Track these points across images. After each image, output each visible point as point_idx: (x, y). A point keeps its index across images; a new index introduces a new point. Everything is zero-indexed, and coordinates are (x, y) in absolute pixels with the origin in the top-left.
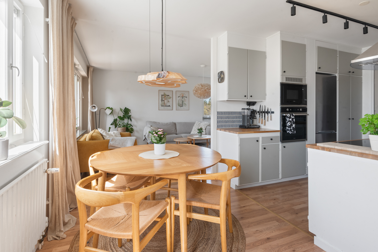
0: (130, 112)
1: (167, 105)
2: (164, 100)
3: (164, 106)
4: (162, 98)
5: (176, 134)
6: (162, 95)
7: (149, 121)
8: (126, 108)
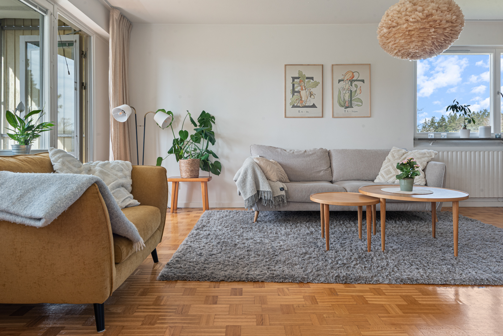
0: (214, 123)
1: (307, 105)
2: (299, 92)
3: (299, 107)
4: (293, 85)
5: (331, 182)
6: (294, 78)
7: (258, 145)
8: (204, 112)
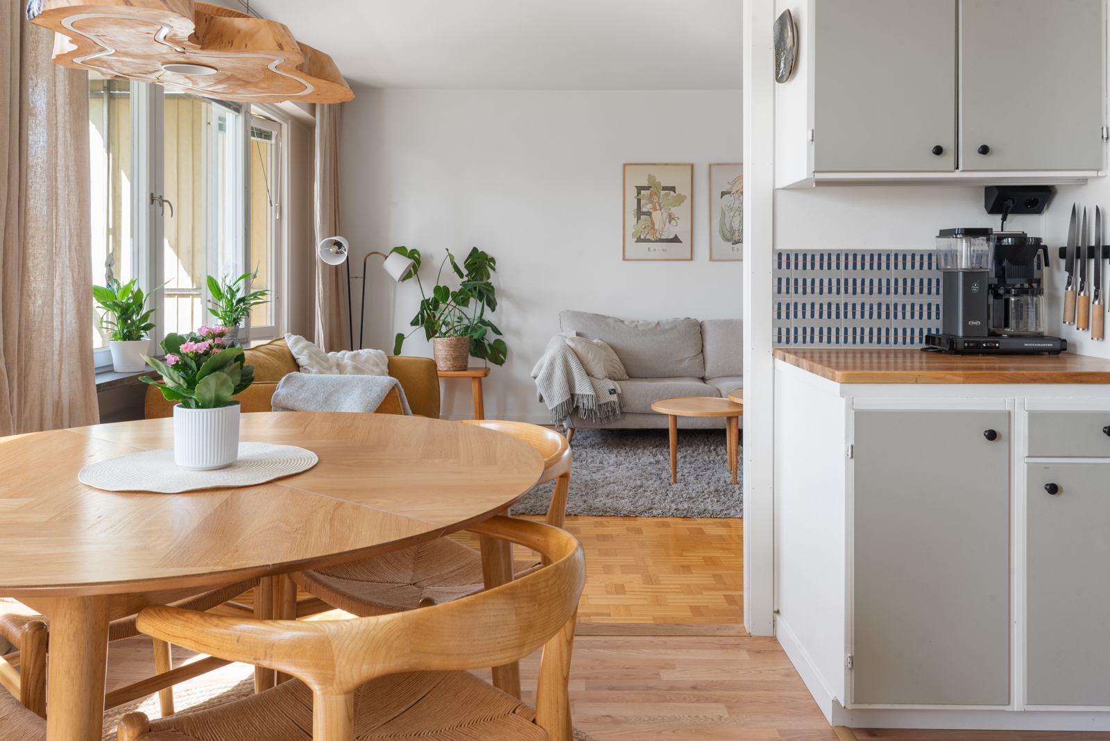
0: (494, 269)
1: (663, 237)
2: (649, 214)
3: (649, 241)
4: (639, 201)
5: (703, 379)
6: (639, 189)
7: (574, 313)
8: (475, 250)
